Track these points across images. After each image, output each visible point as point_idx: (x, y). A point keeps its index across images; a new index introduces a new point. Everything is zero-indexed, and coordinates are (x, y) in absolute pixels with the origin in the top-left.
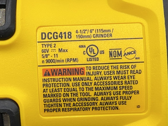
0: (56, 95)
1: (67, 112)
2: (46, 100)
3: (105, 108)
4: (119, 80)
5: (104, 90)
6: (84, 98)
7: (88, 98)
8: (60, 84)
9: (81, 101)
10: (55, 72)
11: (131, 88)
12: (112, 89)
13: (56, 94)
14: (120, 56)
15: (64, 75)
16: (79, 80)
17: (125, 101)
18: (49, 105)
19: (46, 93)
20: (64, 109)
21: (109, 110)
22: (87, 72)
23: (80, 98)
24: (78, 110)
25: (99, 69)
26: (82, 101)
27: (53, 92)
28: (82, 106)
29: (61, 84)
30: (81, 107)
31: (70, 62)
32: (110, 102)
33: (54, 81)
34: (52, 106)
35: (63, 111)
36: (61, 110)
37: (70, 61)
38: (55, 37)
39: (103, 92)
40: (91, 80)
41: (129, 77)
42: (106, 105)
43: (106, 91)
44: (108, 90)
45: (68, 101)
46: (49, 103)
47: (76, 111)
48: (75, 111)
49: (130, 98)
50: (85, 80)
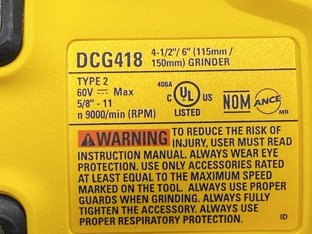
0: (106, 189)
1: (130, 225)
2: (85, 200)
3: (212, 218)
4: (243, 159)
5: (211, 179)
6: (165, 196)
7: (176, 196)
8: (116, 164)
9: (159, 202)
10: (105, 139)
11: (269, 177)
12: (228, 177)
13: (106, 187)
14: (245, 106)
15: (124, 144)
16: (157, 156)
17: (255, 205)
18: (91, 210)
19: (85, 184)
20: (123, 220)
21: (221, 222)
22: (174, 140)
23: (158, 196)
24: (152, 222)
25: (201, 133)
26: (163, 202)
27: (101, 181)
28: (162, 212)
29: (118, 166)
30: (160, 214)
31: (139, 117)
32: (223, 206)
33: (102, 158)
34: (97, 212)
35: (119, 224)
36: (117, 221)
37: (137, 116)
38: (108, 63)
39: (208, 184)
40: (184, 158)
41: (264, 151)
42: (213, 211)
43: (214, 182)
44: (220, 179)
45: (133, 201)
46: (91, 205)
47: (149, 223)
48: (146, 223)
49: (267, 197)
50: (170, 156)
